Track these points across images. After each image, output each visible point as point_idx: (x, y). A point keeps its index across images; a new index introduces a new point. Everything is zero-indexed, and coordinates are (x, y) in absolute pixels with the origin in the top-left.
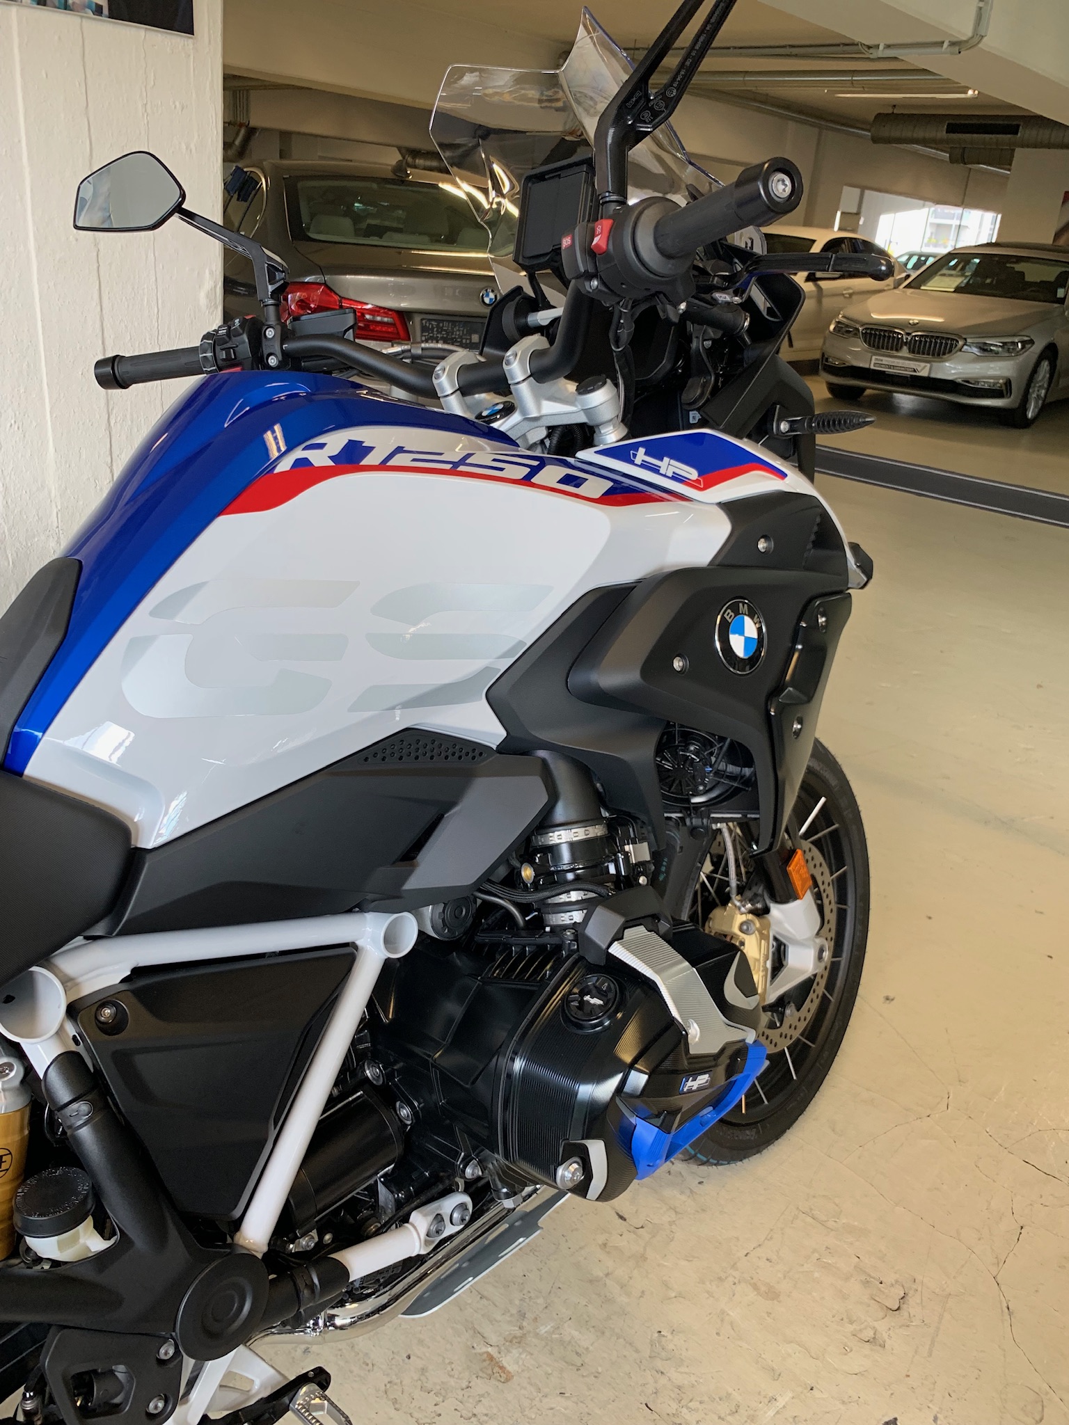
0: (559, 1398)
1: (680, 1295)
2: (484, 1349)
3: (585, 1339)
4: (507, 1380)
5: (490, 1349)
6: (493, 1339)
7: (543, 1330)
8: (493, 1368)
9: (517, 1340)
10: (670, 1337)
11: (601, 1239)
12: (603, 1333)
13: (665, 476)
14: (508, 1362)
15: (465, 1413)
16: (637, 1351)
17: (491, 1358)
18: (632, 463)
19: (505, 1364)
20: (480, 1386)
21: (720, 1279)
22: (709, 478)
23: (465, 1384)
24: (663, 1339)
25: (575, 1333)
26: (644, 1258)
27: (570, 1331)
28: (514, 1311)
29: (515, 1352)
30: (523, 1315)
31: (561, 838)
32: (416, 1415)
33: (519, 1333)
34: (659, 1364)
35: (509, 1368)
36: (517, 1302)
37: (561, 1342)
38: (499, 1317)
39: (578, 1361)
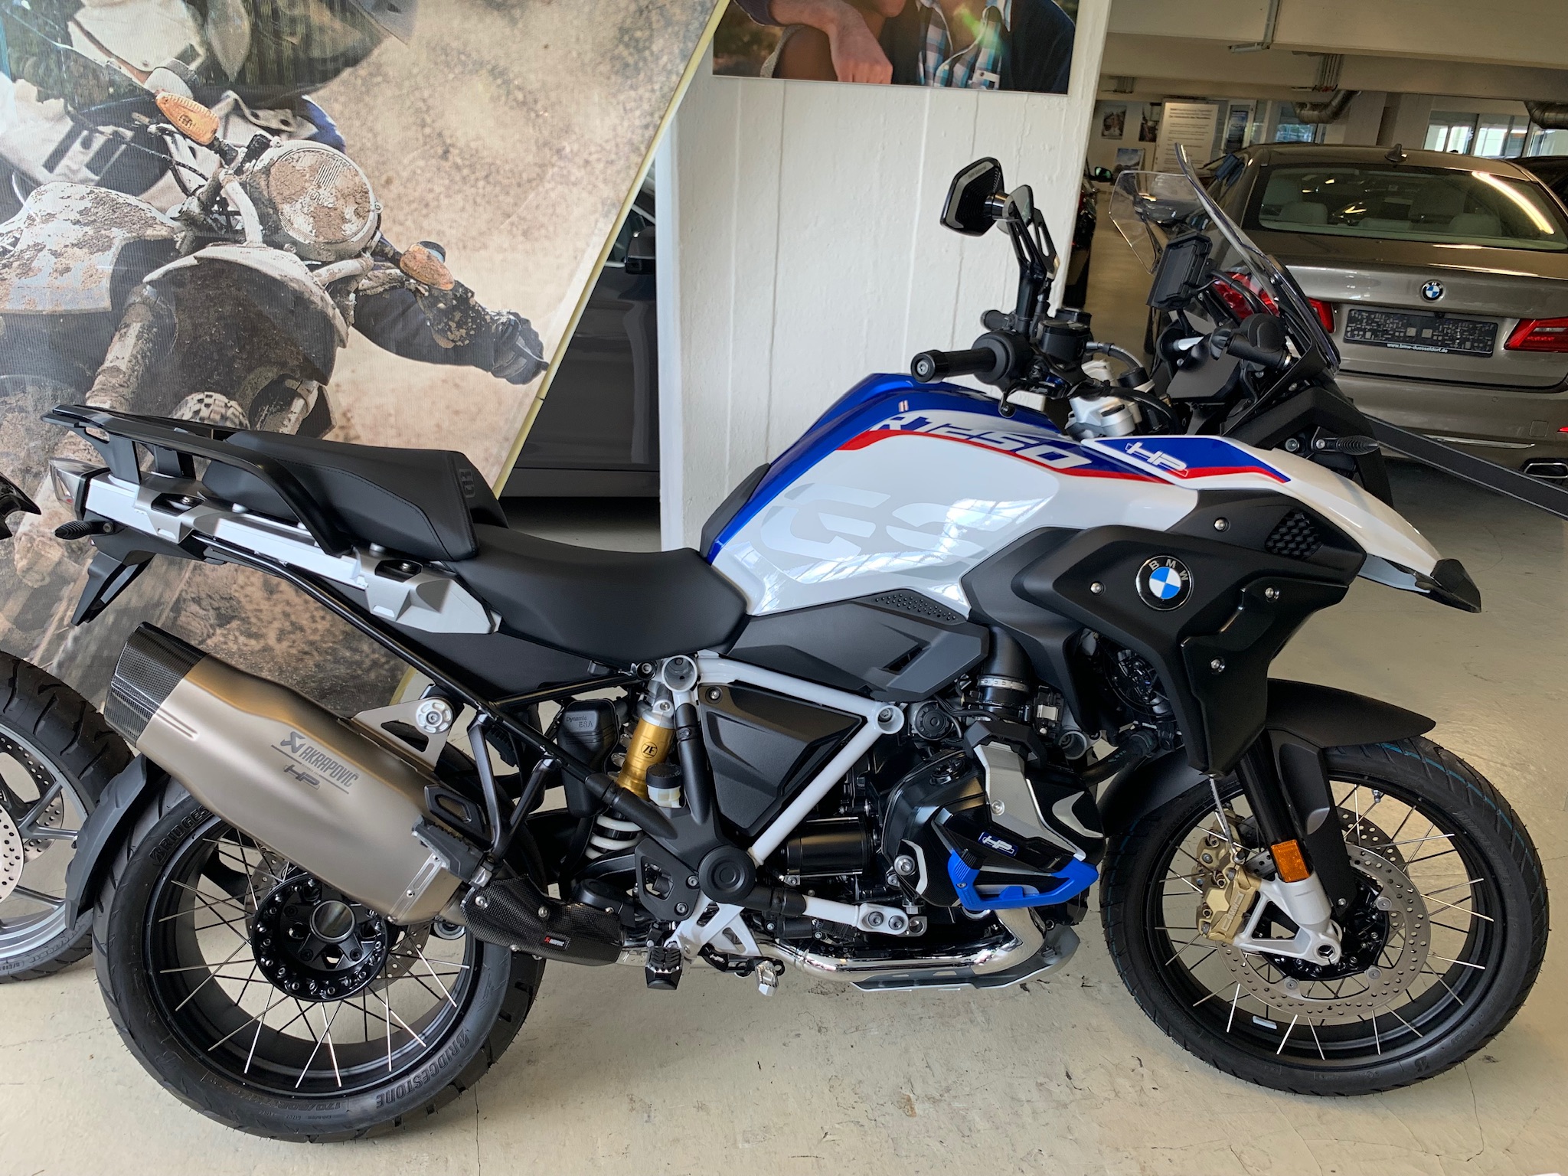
0: (939, 1144)
1: (1076, 1141)
2: (908, 1093)
3: (981, 1124)
4: (910, 1116)
5: (912, 1095)
6: (918, 1090)
7: (956, 1105)
8: (907, 1105)
9: (934, 1101)
10: (1046, 1156)
11: (1041, 1080)
12: (997, 1129)
13: (1152, 464)
14: (919, 1108)
15: (870, 1116)
16: (1014, 1151)
17: (909, 1100)
18: (1125, 452)
19: (916, 1108)
20: (890, 1108)
21: (1117, 1149)
22: (1194, 471)
23: (882, 1102)
24: (1040, 1156)
25: (977, 1119)
26: (1065, 1106)
27: (975, 1116)
28: (944, 1084)
29: (927, 1105)
30: (948, 1090)
31: (992, 682)
32: (839, 1099)
33: (937, 1097)
34: (1024, 1166)
35: (917, 1111)
36: (950, 1082)
37: (964, 1118)
38: (930, 1083)
39: (967, 1133)
